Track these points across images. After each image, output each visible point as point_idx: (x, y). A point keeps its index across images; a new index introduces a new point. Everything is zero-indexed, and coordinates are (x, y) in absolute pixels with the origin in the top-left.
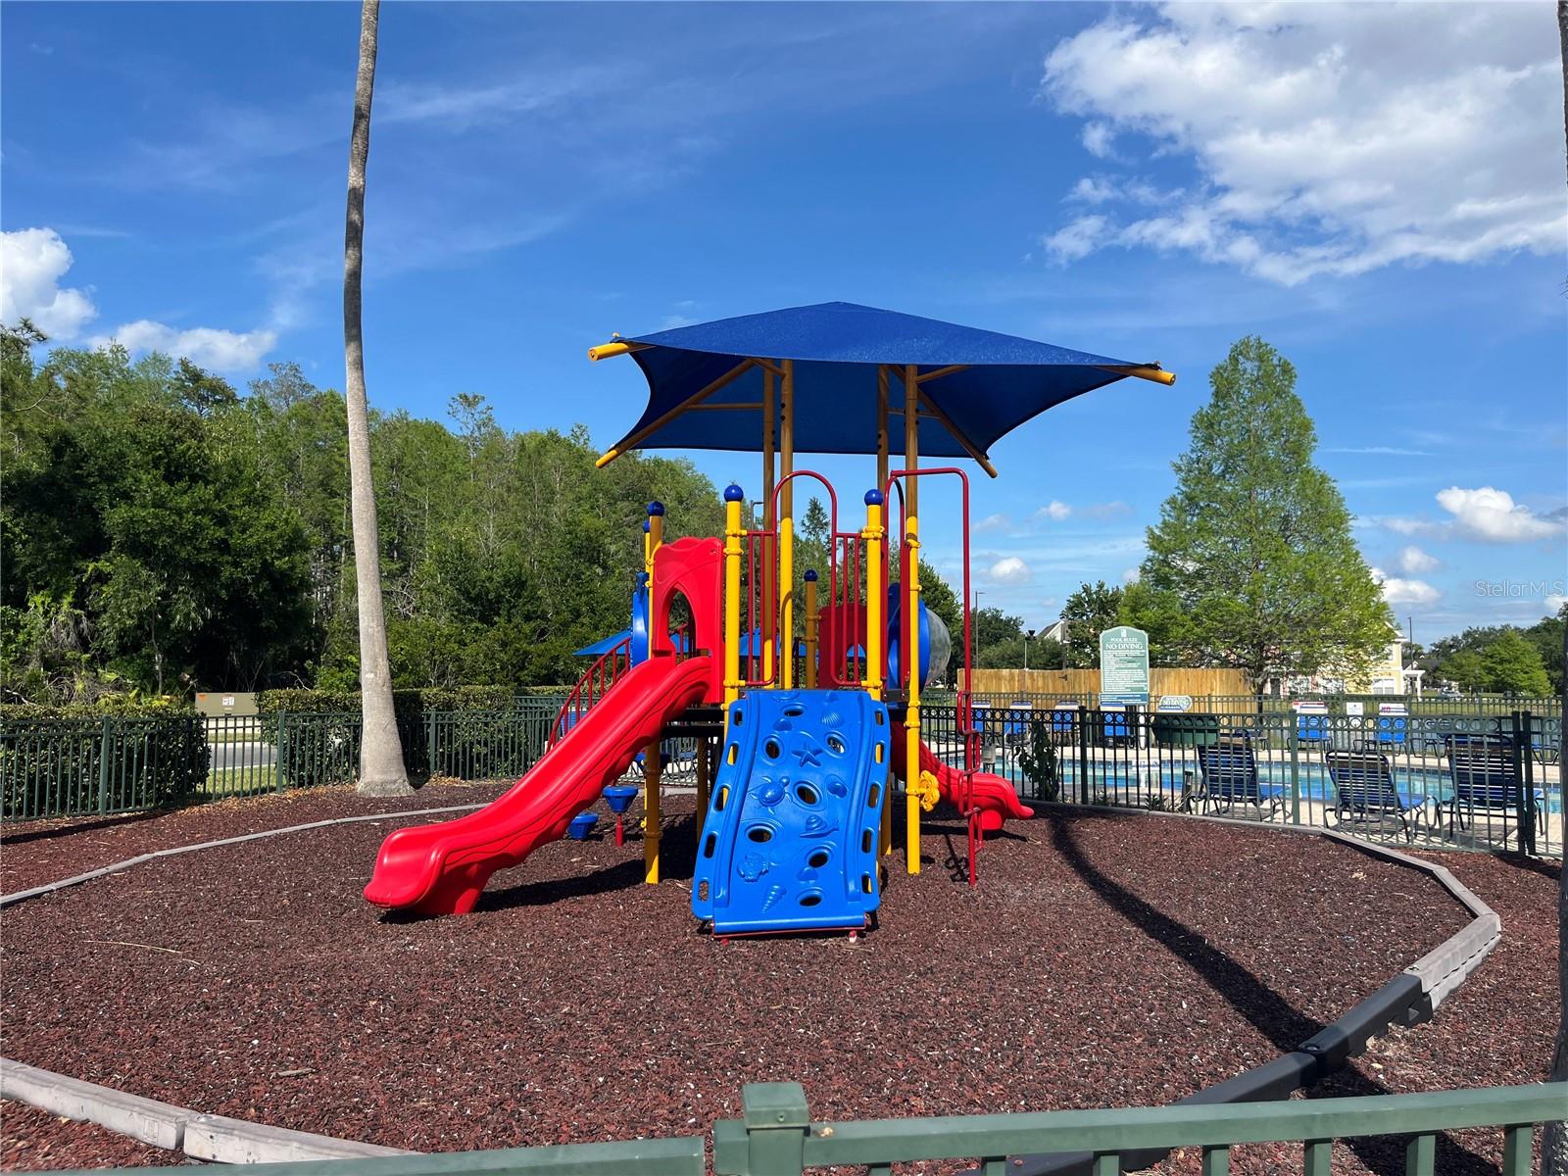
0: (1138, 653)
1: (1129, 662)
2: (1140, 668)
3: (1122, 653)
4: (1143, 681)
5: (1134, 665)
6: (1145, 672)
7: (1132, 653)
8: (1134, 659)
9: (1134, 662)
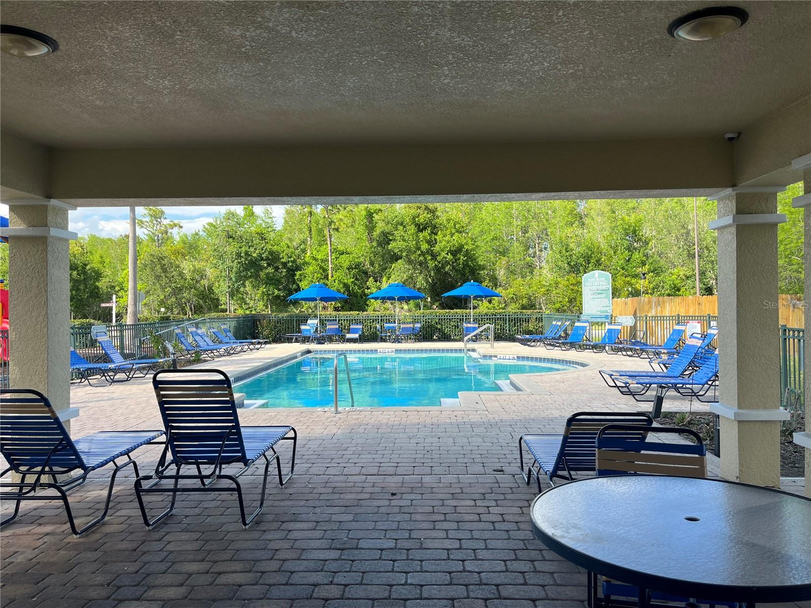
0: (604, 287)
1: (599, 294)
2: (606, 297)
3: (595, 288)
4: (607, 306)
5: (602, 296)
6: (609, 301)
7: (601, 288)
8: (602, 292)
9: (602, 294)
